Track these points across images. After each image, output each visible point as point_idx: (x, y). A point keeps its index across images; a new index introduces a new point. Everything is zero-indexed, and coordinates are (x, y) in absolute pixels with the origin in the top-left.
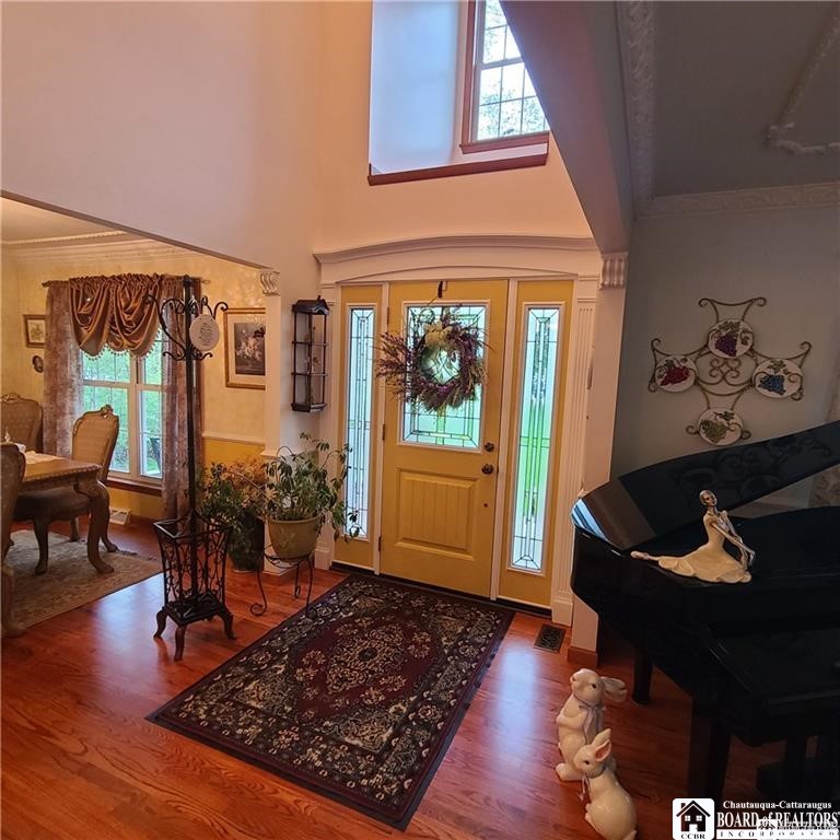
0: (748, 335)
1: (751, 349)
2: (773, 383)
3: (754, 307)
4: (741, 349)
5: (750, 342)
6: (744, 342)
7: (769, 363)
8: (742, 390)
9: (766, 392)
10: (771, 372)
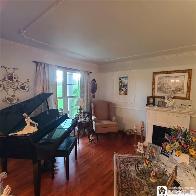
0: (15, 76)
1: (17, 80)
2: (23, 88)
3: (16, 70)
4: (14, 80)
5: (16, 78)
6: (15, 78)
7: (21, 83)
8: (16, 90)
9: (22, 90)
10: (22, 85)
